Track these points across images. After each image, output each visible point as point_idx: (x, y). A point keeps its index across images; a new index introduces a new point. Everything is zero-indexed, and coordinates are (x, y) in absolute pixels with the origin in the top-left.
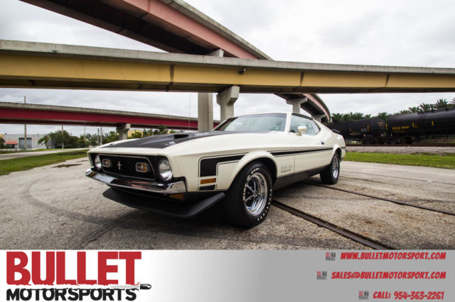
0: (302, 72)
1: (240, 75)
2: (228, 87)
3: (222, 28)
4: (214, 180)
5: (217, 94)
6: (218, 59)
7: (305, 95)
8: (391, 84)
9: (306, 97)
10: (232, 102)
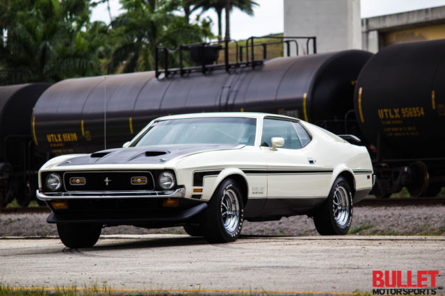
4: (201, 190)
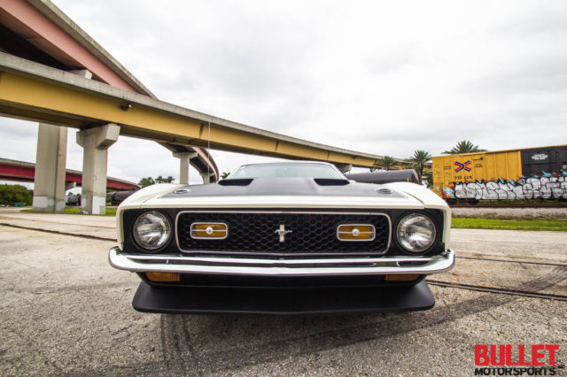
0: (202, 124)
1: (122, 112)
2: (102, 124)
3: (92, 43)
5: (78, 130)
6: (83, 81)
7: (195, 148)
8: (281, 150)
9: (195, 152)
10: (105, 145)
